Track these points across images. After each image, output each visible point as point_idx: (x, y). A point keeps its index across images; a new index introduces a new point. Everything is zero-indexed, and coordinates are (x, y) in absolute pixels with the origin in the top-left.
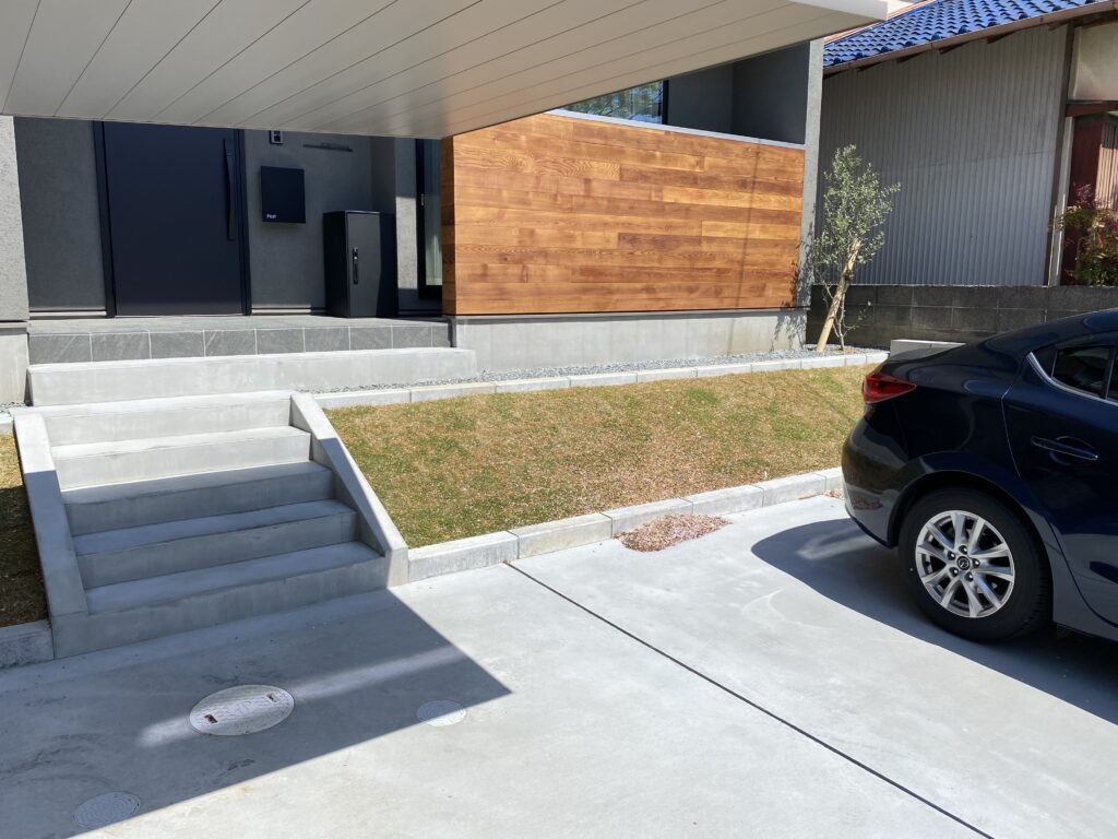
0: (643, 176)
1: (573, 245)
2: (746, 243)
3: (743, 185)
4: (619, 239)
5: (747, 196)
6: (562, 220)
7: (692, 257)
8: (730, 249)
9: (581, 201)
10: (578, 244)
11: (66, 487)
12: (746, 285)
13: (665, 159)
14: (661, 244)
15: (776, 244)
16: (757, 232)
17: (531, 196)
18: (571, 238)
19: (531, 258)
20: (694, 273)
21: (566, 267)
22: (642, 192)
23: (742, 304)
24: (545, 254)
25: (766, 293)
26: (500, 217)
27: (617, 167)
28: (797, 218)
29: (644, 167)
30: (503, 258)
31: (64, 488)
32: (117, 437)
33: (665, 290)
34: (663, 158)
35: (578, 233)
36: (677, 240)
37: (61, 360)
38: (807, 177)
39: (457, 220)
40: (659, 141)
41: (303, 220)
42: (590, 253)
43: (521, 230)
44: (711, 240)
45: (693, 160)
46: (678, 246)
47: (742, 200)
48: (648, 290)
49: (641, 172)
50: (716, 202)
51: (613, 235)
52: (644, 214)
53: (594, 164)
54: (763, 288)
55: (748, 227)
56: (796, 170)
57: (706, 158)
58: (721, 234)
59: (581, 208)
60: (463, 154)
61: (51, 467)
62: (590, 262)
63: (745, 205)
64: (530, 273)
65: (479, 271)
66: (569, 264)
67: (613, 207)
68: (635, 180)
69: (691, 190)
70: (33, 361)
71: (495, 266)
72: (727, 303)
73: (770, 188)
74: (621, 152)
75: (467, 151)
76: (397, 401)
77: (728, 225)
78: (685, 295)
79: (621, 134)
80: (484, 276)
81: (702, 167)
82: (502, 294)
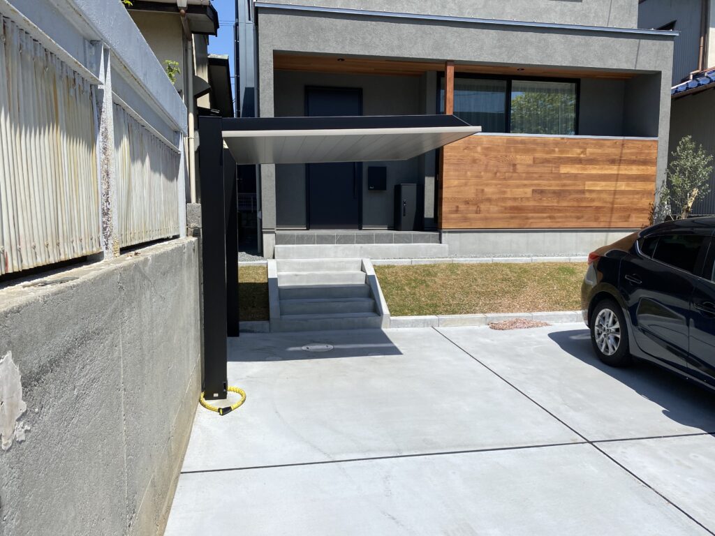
0: (547, 161)
1: (506, 196)
2: (615, 192)
3: (613, 162)
4: (533, 192)
5: (616, 167)
6: (500, 184)
7: (578, 200)
8: (604, 196)
9: (510, 174)
10: (509, 195)
11: (281, 284)
12: (616, 215)
13: (561, 152)
14: (559, 194)
15: (637, 192)
16: (622, 186)
17: (482, 173)
18: (505, 192)
19: (482, 202)
20: (580, 209)
21: (502, 207)
22: (546, 168)
23: (613, 225)
24: (489, 200)
25: (630, 220)
26: (466, 184)
27: (531, 157)
28: (653, 178)
29: (548, 156)
30: (467, 203)
31: (279, 285)
32: (299, 270)
33: (561, 217)
34: (559, 151)
35: (508, 190)
36: (569, 191)
37: (286, 244)
38: (660, 155)
39: (444, 186)
40: (556, 143)
41: (385, 189)
42: (515, 199)
43: (477, 190)
44: (591, 191)
45: (579, 151)
46: (570, 195)
47: (613, 170)
48: (550, 217)
49: (546, 159)
50: (594, 172)
51: (529, 190)
52: (548, 180)
53: (518, 157)
54: (629, 216)
55: (616, 184)
56: (652, 151)
57: (588, 150)
58: (598, 188)
59: (511, 178)
60: (448, 158)
61: (276, 277)
62: (515, 204)
63: (616, 172)
64: (482, 209)
65: (455, 209)
66: (503, 205)
67: (529, 176)
68: (543, 163)
69: (577, 166)
70: (276, 244)
71: (462, 207)
72: (602, 225)
73: (633, 162)
74: (534, 150)
75: (450, 156)
76: (406, 264)
77: (603, 183)
78: (574, 220)
79: (534, 142)
80: (457, 211)
81: (585, 154)
82: (466, 219)
